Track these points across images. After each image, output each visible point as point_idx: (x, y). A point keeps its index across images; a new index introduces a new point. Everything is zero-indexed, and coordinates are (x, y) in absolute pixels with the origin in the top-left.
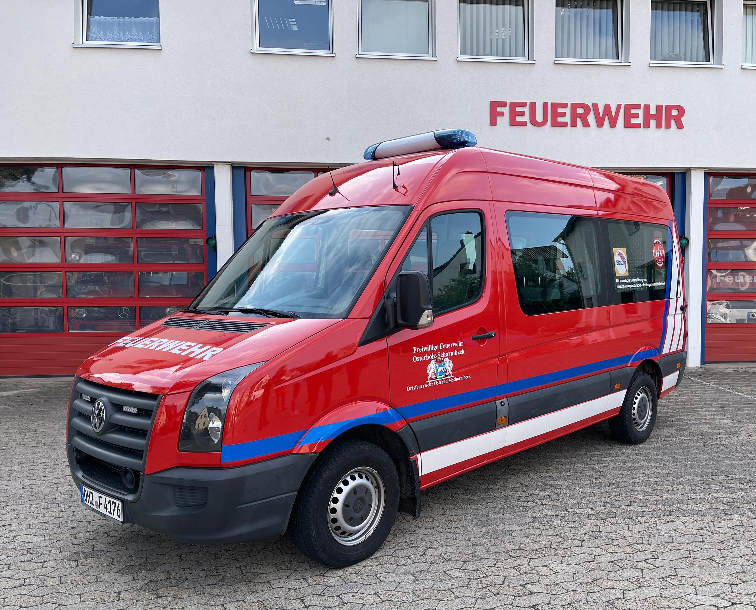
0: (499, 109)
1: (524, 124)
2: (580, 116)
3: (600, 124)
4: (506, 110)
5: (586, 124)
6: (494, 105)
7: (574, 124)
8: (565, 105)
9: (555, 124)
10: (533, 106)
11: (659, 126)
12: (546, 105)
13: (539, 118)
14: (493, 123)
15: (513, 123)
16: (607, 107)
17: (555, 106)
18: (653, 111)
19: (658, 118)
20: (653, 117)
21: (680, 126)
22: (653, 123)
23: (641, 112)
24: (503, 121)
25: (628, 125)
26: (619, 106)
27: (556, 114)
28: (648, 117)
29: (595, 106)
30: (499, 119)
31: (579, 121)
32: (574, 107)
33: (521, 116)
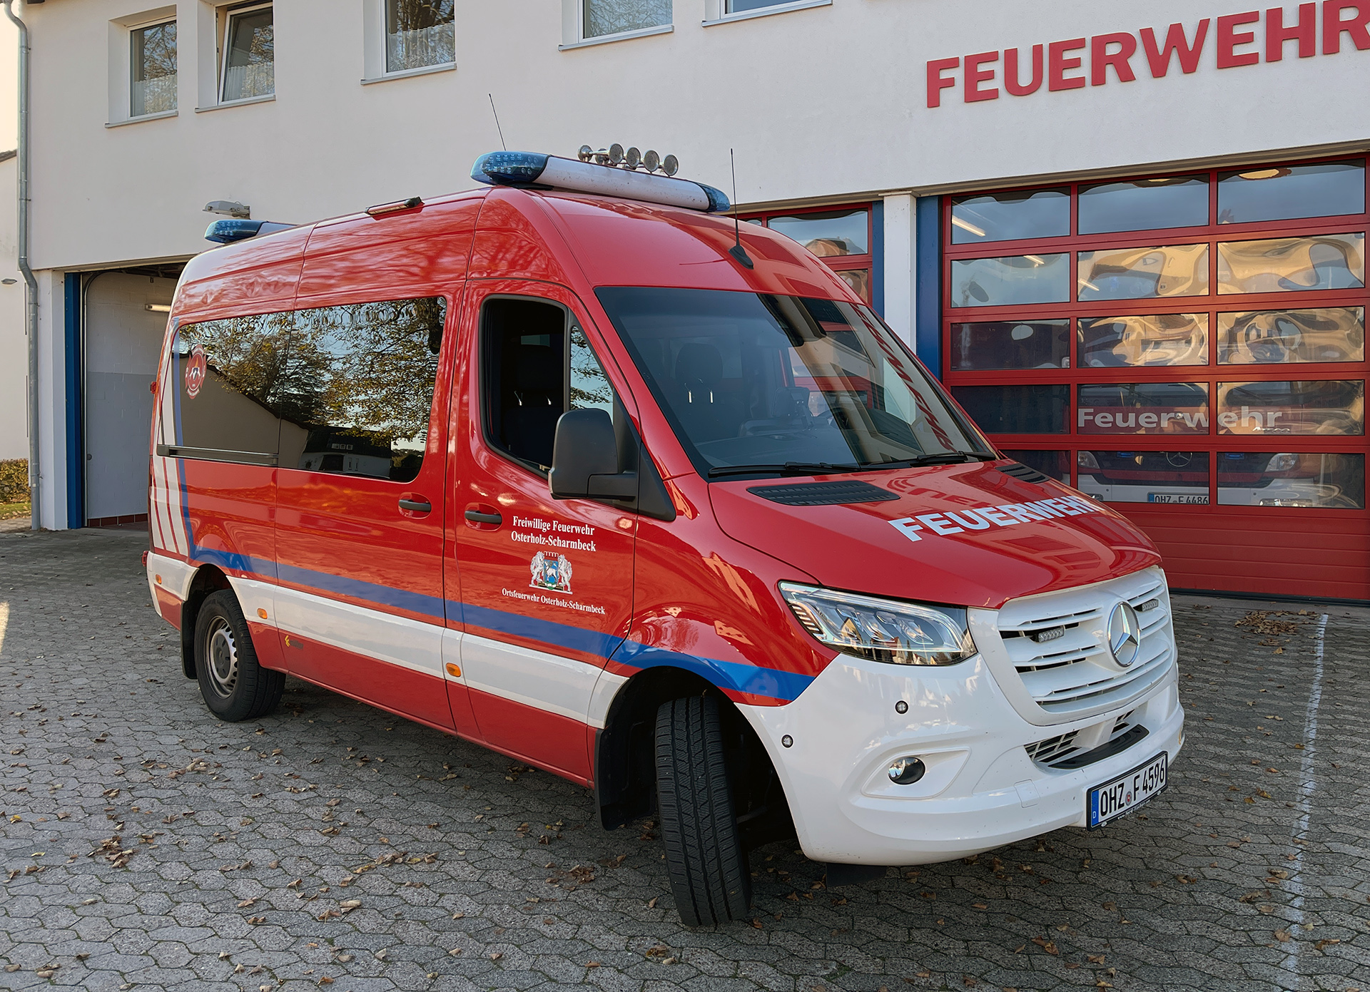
0: (944, 75)
1: (993, 95)
2: (1113, 60)
3: (1159, 68)
4: (958, 74)
5: (1126, 75)
6: (934, 68)
7: (1099, 79)
8: (1079, 44)
9: (1058, 85)
10: (1011, 56)
11: (1306, 51)
12: (1037, 50)
13: (1025, 78)
14: (933, 101)
15: (972, 96)
16: (1176, 32)
17: (1057, 49)
18: (1290, 21)
19: (1303, 33)
20: (1291, 34)
21: (1364, 43)
22: (1290, 48)
23: (1259, 29)
24: (952, 96)
25: (1226, 60)
26: (1204, 25)
27: (1059, 65)
28: (1276, 35)
29: (1147, 34)
30: (945, 94)
31: (1110, 71)
32: (1100, 43)
33: (989, 81)
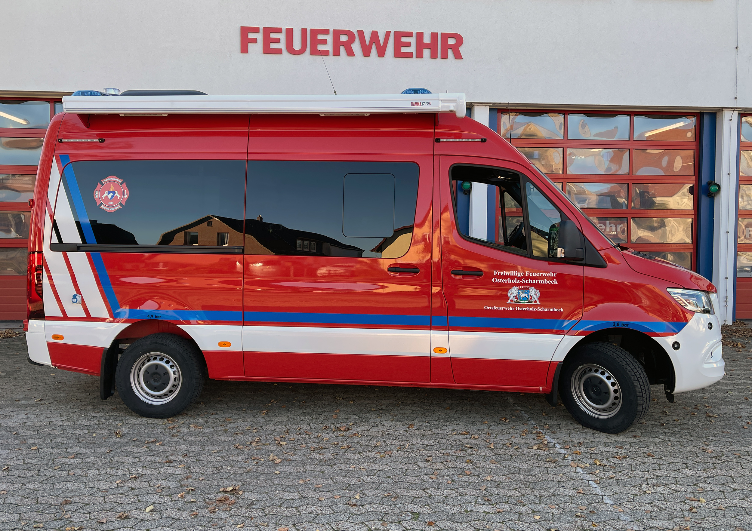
0: (251, 35)
2: (343, 43)
3: (366, 53)
4: (259, 36)
5: (350, 53)
6: (245, 31)
7: (336, 53)
8: (326, 32)
9: (315, 52)
10: (290, 32)
11: (434, 56)
12: (304, 31)
13: (297, 45)
14: (244, 50)
15: (267, 50)
16: (375, 34)
17: (315, 32)
18: (427, 39)
19: (432, 46)
20: (427, 46)
21: (458, 56)
22: (427, 52)
23: (413, 40)
24: (256, 49)
25: (398, 54)
26: (388, 34)
27: (315, 42)
28: (421, 45)
29: (361, 33)
30: (251, 46)
31: (342, 49)
32: (337, 33)
33: (276, 44)
